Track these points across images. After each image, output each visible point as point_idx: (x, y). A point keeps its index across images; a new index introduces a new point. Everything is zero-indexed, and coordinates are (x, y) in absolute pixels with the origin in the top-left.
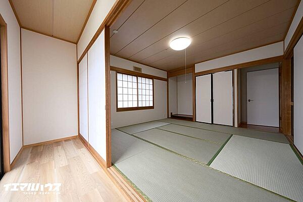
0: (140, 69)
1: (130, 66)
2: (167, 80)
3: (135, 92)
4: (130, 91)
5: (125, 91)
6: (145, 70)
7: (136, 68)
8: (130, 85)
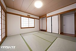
0: (29, 16)
1: (26, 15)
2: (39, 19)
3: (28, 22)
4: (26, 22)
5: (24, 22)
6: (31, 16)
7: (28, 15)
8: (26, 20)
